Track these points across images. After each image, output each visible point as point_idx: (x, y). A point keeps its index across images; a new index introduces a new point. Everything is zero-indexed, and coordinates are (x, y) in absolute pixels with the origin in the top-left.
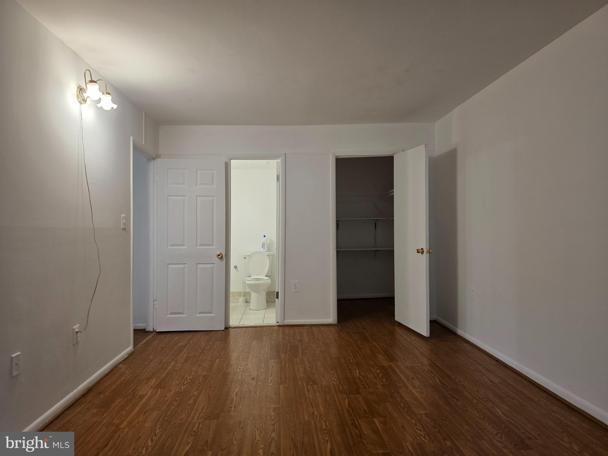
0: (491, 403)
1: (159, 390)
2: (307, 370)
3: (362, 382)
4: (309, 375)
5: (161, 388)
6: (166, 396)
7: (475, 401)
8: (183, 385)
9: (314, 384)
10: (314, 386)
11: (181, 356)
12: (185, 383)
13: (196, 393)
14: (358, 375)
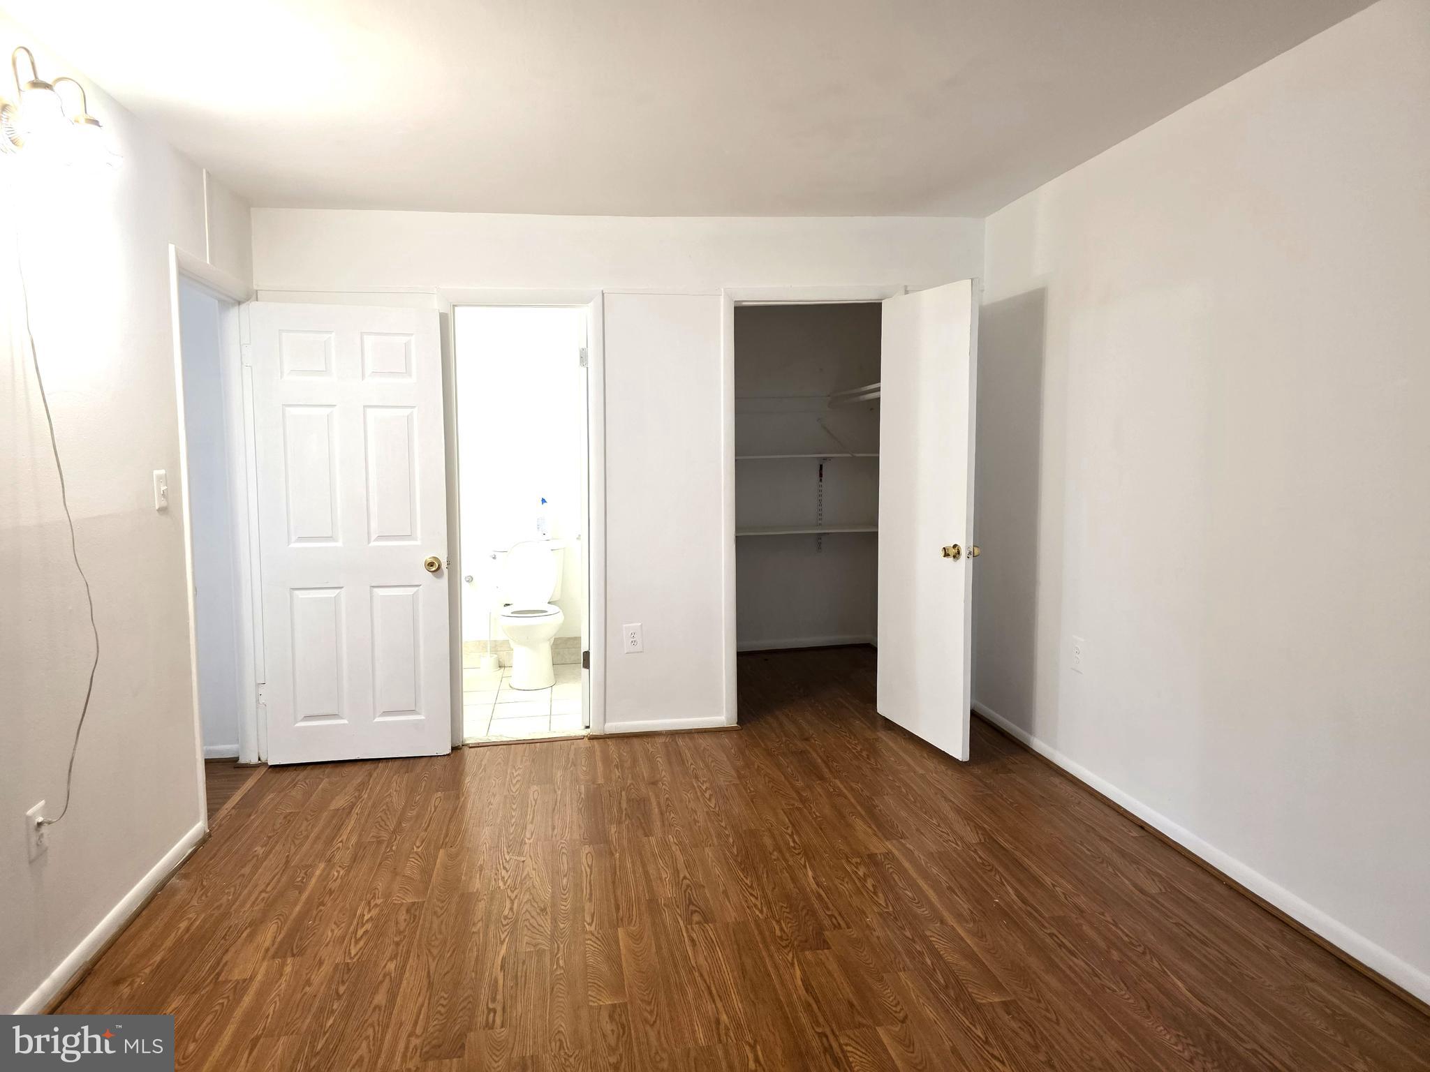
0: (1155, 961)
1: (289, 960)
2: (681, 876)
3: (828, 909)
4: (689, 890)
5: (293, 955)
6: (308, 983)
7: (1115, 955)
8: (353, 940)
9: (707, 922)
10: (706, 925)
11: (341, 841)
12: (360, 933)
13: (391, 966)
14: (814, 886)
